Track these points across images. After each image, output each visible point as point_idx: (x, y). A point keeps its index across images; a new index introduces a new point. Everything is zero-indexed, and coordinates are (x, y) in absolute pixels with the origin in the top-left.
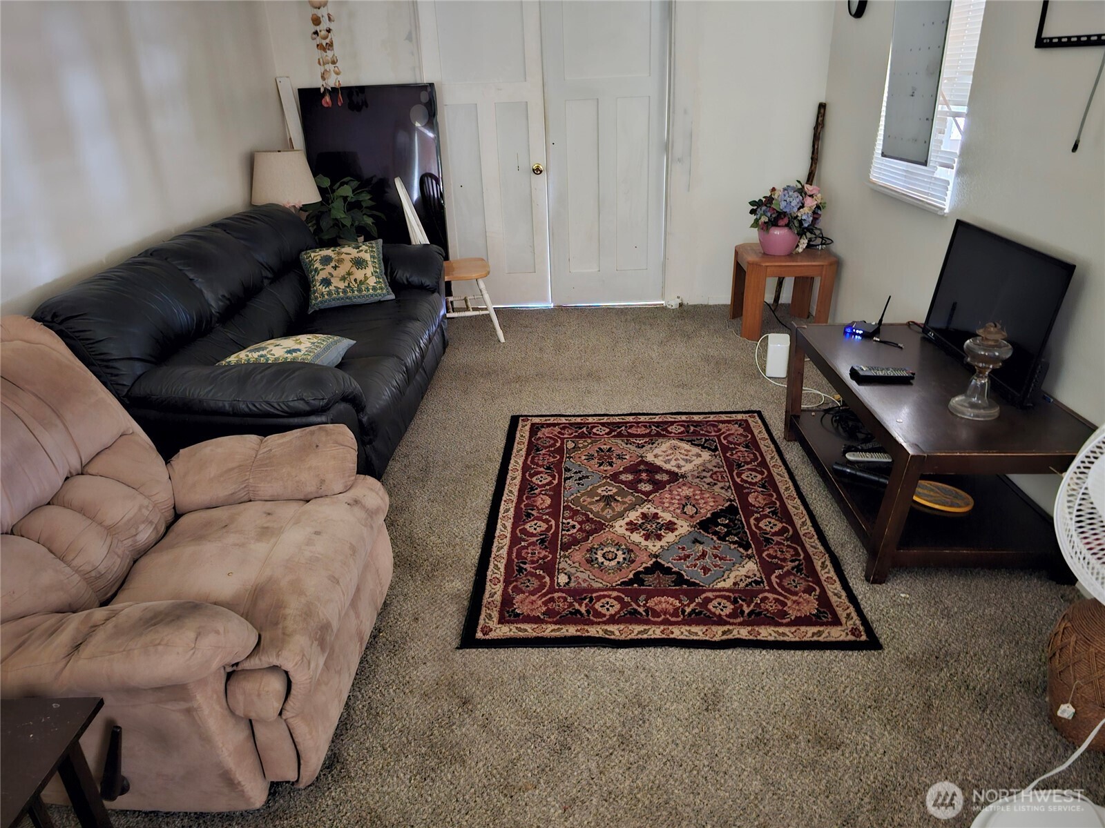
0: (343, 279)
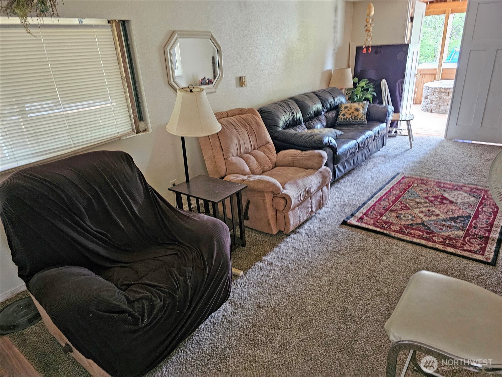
0: (350, 114)
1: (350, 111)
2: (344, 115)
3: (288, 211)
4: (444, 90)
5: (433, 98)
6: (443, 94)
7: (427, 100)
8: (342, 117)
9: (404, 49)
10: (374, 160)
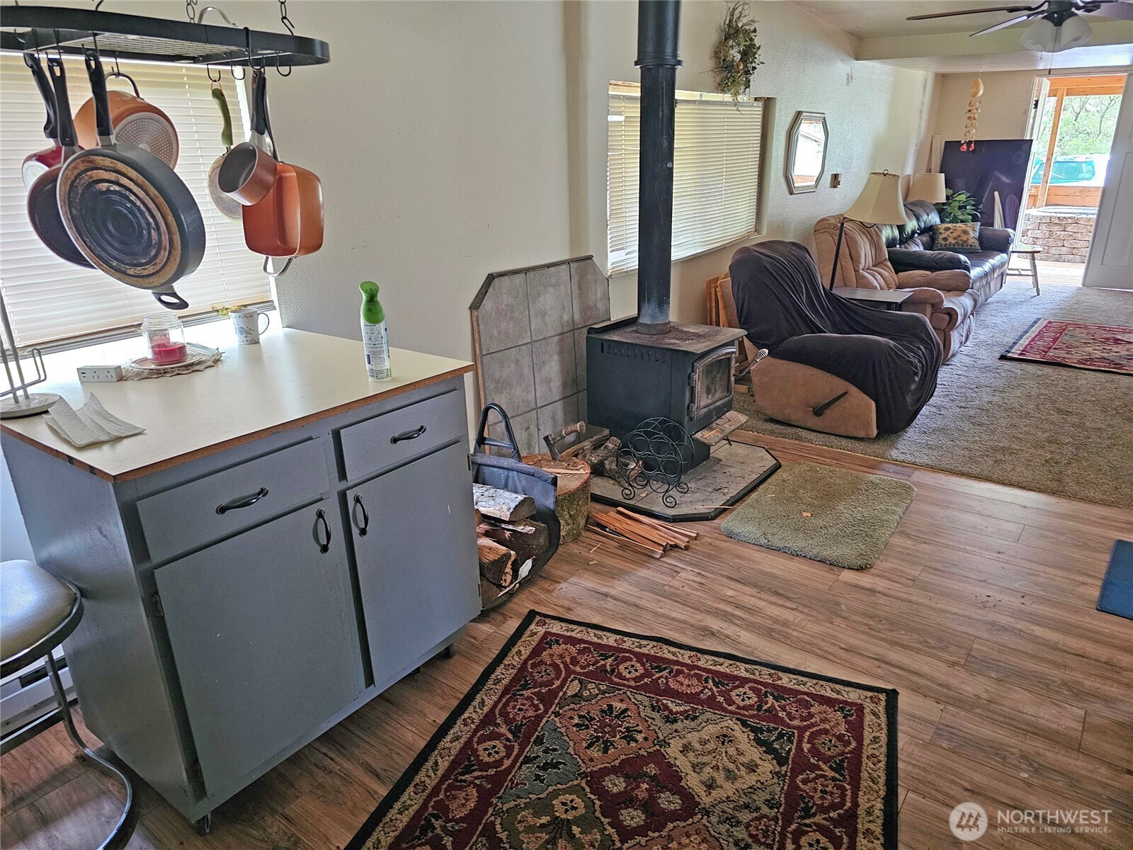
1: (955, 235)
2: (945, 239)
3: (952, 329)
4: (1057, 221)
5: (1038, 233)
6: (1056, 228)
7: (1025, 237)
8: (943, 243)
9: (1025, 148)
10: (992, 306)
